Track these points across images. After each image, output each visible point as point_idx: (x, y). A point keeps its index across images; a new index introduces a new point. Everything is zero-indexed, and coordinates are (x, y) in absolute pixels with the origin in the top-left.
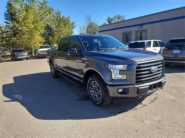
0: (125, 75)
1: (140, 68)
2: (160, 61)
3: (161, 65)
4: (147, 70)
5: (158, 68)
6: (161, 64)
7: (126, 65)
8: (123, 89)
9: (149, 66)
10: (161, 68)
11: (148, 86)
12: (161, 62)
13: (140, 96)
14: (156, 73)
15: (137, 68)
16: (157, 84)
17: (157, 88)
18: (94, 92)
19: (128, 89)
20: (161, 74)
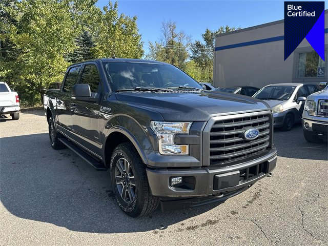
0: (187, 146)
1: (221, 129)
2: (265, 115)
3: (267, 125)
4: (237, 135)
5: (261, 130)
6: (266, 122)
7: (190, 124)
8: (184, 178)
9: (240, 127)
10: (267, 132)
11: (239, 172)
12: (267, 119)
13: (221, 194)
14: (255, 143)
15: (213, 130)
16: (258, 166)
17: (259, 176)
18: (125, 185)
19: (192, 178)
20: (267, 145)
